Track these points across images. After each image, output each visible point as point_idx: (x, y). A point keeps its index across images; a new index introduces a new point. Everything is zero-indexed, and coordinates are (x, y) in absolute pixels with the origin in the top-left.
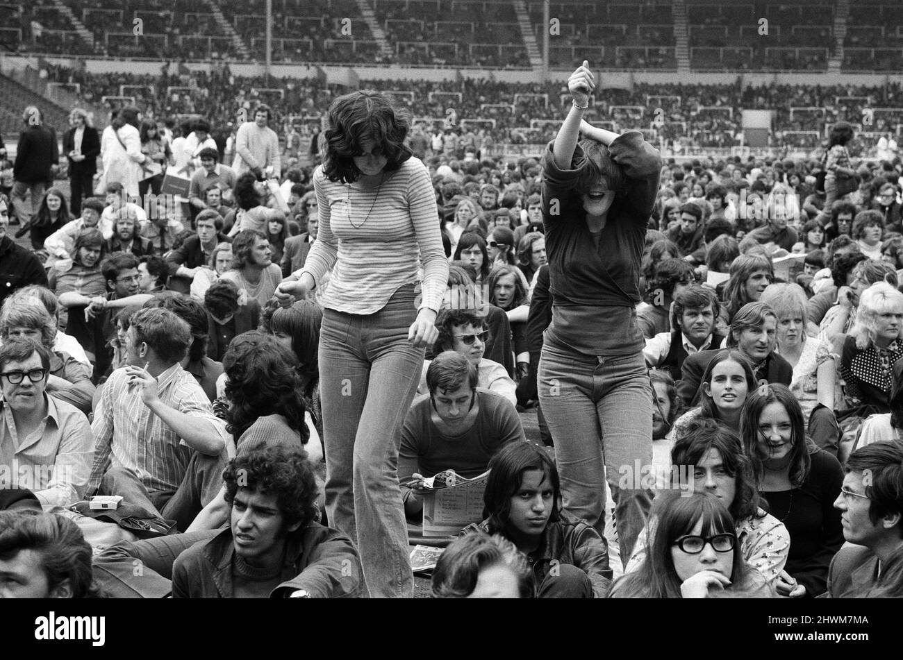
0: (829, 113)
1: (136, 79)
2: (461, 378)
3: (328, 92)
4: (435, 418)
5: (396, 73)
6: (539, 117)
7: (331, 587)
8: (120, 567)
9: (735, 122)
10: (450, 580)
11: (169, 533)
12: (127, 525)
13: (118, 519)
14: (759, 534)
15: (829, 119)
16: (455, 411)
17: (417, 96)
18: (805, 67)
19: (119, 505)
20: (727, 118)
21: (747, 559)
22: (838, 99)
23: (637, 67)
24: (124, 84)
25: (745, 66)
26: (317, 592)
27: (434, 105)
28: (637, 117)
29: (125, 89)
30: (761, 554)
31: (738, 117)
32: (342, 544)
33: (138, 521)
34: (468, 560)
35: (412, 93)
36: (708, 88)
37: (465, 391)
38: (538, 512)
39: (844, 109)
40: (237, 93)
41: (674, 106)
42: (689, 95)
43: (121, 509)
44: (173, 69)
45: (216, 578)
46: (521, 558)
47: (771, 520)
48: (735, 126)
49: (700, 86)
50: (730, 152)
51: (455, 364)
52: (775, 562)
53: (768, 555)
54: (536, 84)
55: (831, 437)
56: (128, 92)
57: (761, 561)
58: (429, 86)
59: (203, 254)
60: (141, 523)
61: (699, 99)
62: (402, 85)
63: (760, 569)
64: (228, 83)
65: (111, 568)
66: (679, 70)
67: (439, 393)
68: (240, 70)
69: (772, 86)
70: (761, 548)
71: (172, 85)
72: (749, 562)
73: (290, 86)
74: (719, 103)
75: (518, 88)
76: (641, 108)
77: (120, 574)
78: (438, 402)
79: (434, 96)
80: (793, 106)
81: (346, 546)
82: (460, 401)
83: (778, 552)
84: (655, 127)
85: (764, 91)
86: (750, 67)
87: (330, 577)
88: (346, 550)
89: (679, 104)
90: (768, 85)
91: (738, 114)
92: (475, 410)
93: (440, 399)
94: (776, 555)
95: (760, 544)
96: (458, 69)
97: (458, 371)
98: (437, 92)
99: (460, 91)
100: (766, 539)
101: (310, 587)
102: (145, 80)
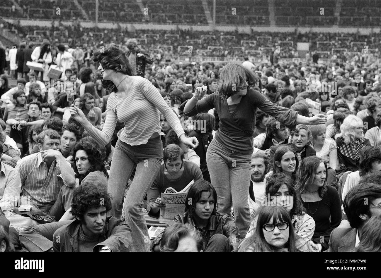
0: (334, 44)
1: (41, 28)
2: (177, 155)
3: (122, 34)
4: (166, 173)
5: (151, 26)
6: (211, 45)
7: (120, 245)
8: (32, 236)
9: (294, 48)
10: (168, 244)
11: (52, 221)
12: (35, 218)
13: (31, 216)
14: (302, 222)
15: (333, 47)
16: (175, 169)
17: (160, 36)
18: (323, 25)
19: (31, 210)
20: (291, 46)
21: (297, 233)
22: (337, 38)
23: (253, 24)
24: (36, 30)
25: (298, 24)
26: (113, 247)
27: (167, 40)
28: (253, 46)
29: (36, 33)
30: (303, 230)
31: (295, 46)
32: (125, 227)
33: (39, 216)
34: (175, 235)
35: (158, 35)
36: (283, 34)
37: (179, 161)
38: (207, 210)
39: (340, 42)
40: (83, 35)
41: (269, 41)
42: (275, 36)
43: (32, 211)
44: (56, 24)
45: (71, 241)
46: (198, 233)
47: (307, 216)
48: (294, 49)
49: (279, 33)
50: (292, 60)
51: (175, 149)
52: (309, 234)
53: (306, 231)
54: (210, 32)
55: (334, 181)
56: (38, 34)
57: (303, 233)
58: (165, 32)
59: (68, 103)
60: (40, 217)
61: (279, 38)
62: (153, 32)
63: (303, 237)
64: (80, 30)
65: (27, 236)
66: (271, 26)
67: (168, 162)
68: (85, 25)
69: (310, 32)
70: (303, 228)
71: (56, 31)
72: (298, 234)
73: (106, 32)
74: (287, 40)
75: (203, 33)
76: (255, 42)
77: (32, 239)
78: (167, 166)
79: (167, 36)
80: (319, 41)
81: (127, 227)
82: (177, 165)
83: (310, 230)
84: (260, 50)
85: (306, 35)
86: (300, 25)
87: (120, 241)
88: (127, 229)
89: (271, 40)
90: (308, 32)
91: (295, 45)
92: (183, 169)
93: (168, 164)
94: (309, 231)
95: (303, 226)
96: (177, 25)
97: (176, 152)
98: (169, 35)
99: (178, 34)
100: (305, 224)
101: (110, 245)
102: (45, 29)
